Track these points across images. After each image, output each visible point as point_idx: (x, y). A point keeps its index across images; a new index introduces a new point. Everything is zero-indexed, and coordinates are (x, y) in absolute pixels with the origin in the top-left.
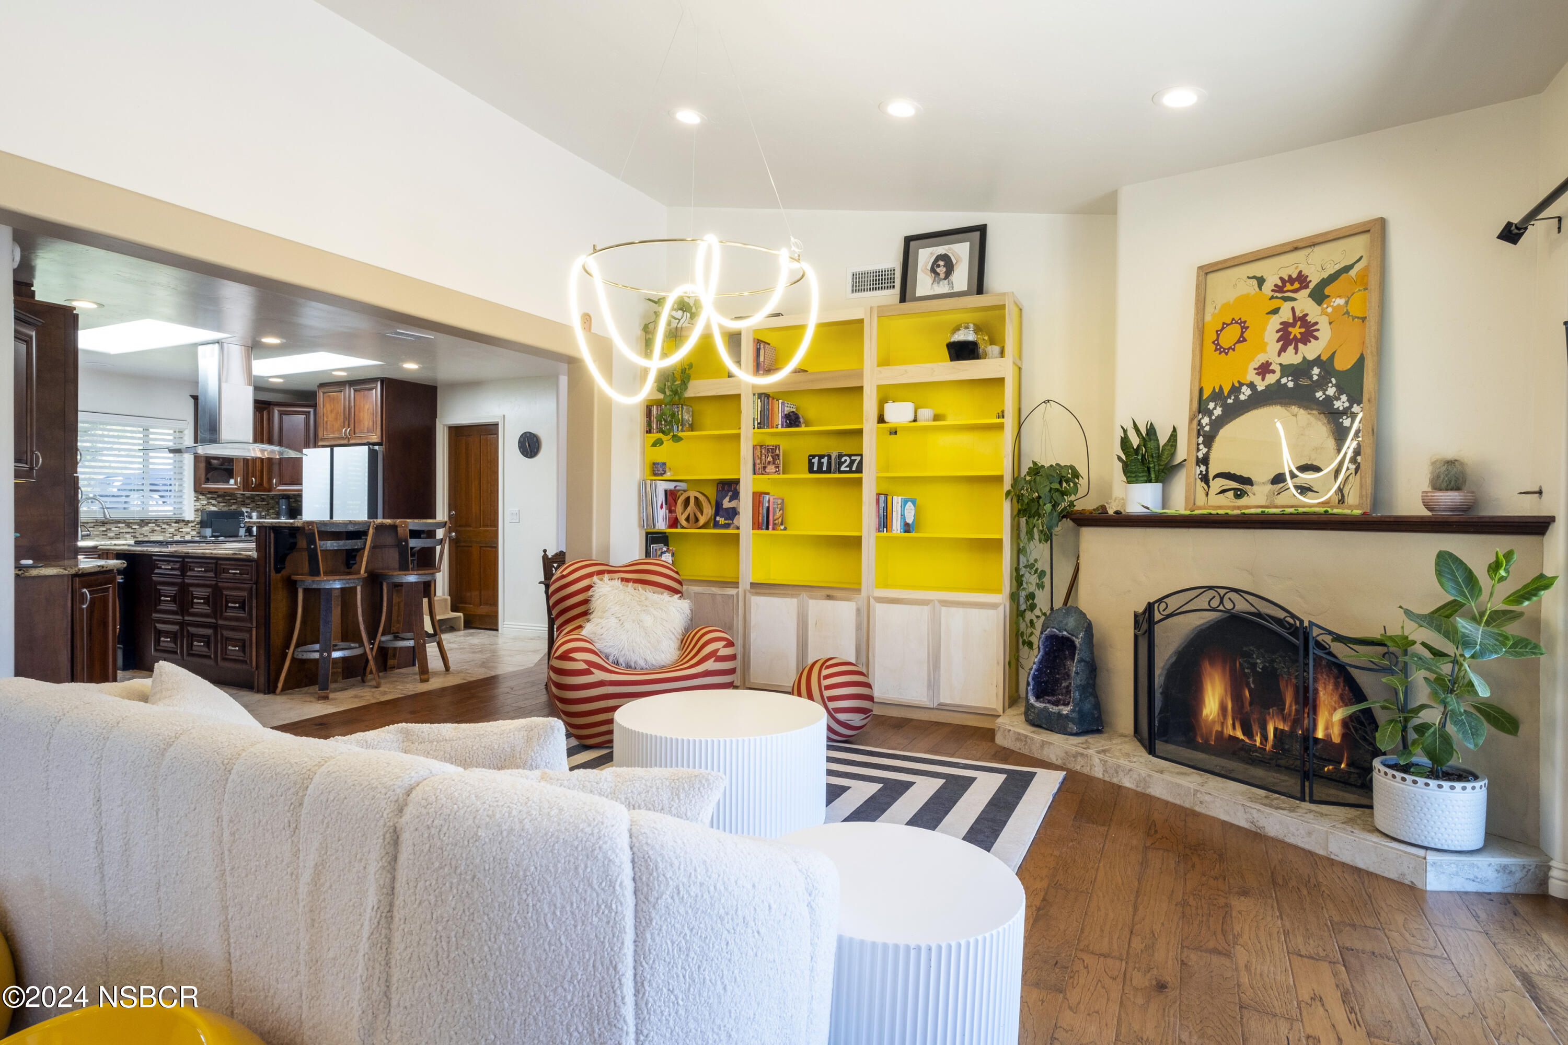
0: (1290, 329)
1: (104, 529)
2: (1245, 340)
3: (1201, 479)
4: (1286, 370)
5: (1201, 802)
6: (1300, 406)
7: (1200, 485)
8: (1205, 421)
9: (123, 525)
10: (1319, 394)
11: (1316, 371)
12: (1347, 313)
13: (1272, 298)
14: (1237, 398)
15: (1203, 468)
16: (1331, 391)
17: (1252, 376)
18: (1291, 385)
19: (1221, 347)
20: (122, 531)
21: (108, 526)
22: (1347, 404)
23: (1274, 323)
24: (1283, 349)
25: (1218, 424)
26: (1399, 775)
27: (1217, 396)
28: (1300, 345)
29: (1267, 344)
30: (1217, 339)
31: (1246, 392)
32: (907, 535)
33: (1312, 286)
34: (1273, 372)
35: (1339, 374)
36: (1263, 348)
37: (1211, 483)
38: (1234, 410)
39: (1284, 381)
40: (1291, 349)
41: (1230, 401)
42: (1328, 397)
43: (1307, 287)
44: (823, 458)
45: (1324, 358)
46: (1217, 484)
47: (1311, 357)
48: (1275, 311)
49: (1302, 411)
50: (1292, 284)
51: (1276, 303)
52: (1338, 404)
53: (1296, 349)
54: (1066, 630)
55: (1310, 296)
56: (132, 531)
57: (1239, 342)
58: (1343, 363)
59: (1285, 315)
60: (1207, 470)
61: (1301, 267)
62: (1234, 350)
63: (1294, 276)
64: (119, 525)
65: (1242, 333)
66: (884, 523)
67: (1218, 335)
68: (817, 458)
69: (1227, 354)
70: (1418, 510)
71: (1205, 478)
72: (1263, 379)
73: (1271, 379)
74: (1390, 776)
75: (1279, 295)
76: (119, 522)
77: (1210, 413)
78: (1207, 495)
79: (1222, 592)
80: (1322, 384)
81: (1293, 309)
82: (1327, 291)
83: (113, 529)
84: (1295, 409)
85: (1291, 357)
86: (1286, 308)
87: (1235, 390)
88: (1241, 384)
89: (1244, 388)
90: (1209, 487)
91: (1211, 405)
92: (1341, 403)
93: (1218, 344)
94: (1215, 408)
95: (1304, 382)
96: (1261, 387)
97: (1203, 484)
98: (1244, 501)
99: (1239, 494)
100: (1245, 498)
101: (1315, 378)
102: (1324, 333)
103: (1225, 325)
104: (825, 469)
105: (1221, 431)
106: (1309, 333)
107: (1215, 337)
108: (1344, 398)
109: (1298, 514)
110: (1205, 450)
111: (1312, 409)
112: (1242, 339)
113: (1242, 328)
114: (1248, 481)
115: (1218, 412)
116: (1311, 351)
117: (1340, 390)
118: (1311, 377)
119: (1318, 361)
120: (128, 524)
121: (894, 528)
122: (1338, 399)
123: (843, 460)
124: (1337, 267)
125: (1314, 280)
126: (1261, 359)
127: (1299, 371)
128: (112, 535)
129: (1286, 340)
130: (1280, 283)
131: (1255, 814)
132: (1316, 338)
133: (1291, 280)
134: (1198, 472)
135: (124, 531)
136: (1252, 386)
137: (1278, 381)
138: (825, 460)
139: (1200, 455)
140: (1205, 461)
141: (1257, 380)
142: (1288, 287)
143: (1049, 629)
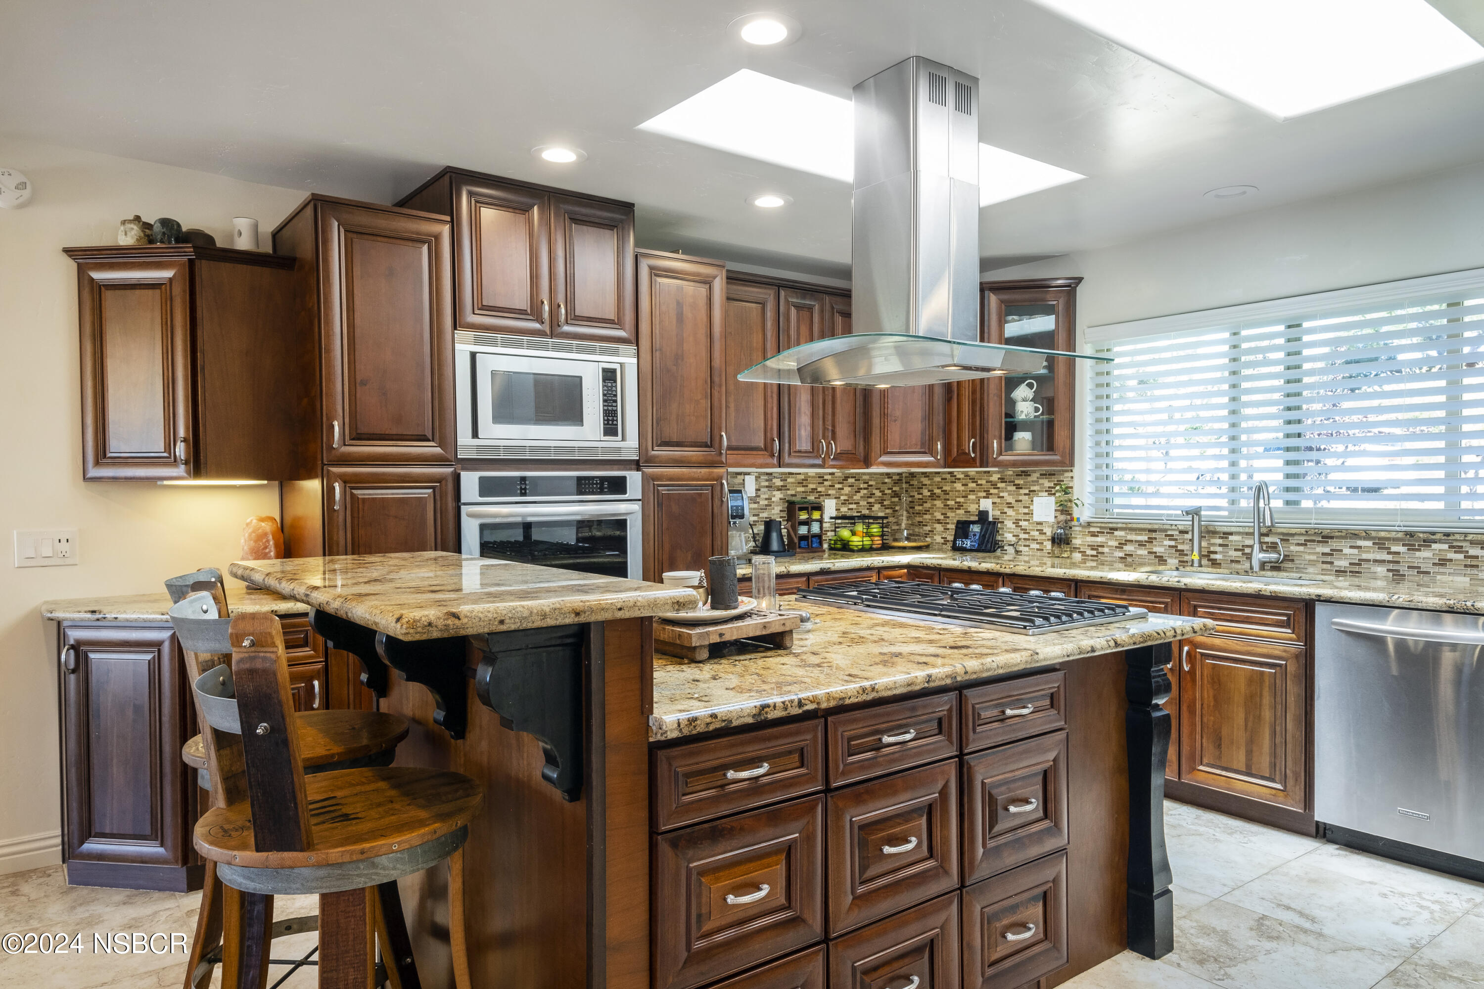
1: (1327, 550)
9: (1369, 543)
20: (1365, 556)
21: (1334, 544)
56: (1390, 557)
64: (1360, 543)
76: (1355, 535)
83: (1347, 551)
120: (1381, 543)
128: (1342, 563)
135: (1370, 556)
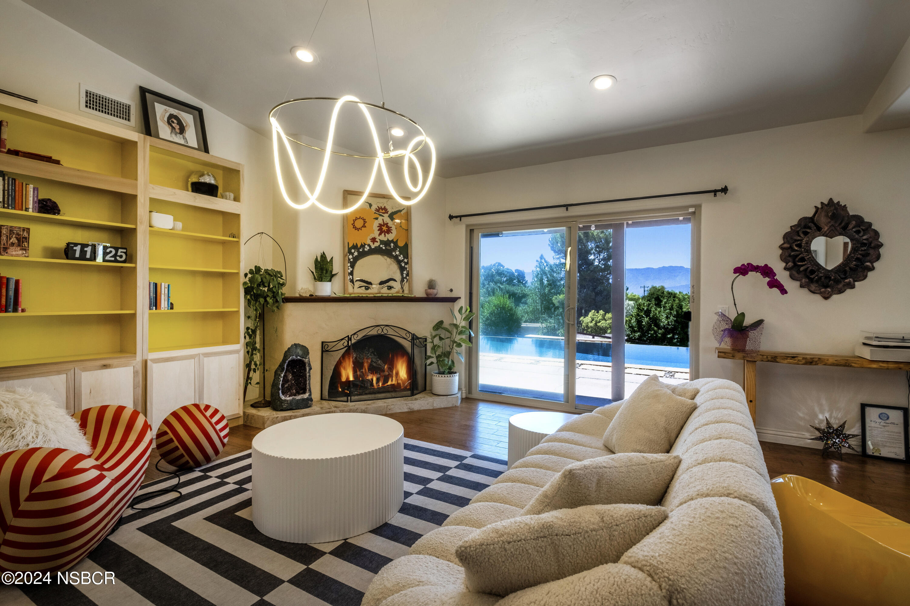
0: (383, 227)
2: (365, 227)
3: (350, 282)
4: (382, 242)
5: (390, 410)
6: (388, 257)
7: (350, 284)
8: (351, 257)
10: (394, 253)
11: (392, 245)
12: (401, 226)
13: (375, 213)
14: (363, 250)
15: (351, 277)
16: (398, 253)
17: (369, 242)
18: (384, 248)
19: (356, 227)
22: (403, 258)
23: (376, 224)
24: (380, 234)
25: (356, 259)
26: (440, 375)
27: (355, 247)
28: (386, 234)
29: (374, 230)
30: (354, 223)
31: (367, 248)
32: (172, 311)
33: (389, 213)
34: (377, 242)
35: (400, 247)
36: (373, 232)
37: (355, 283)
38: (363, 254)
39: (381, 246)
40: (383, 234)
41: (361, 250)
42: (397, 255)
43: (387, 213)
44: (87, 247)
45: (395, 240)
46: (357, 284)
47: (390, 239)
48: (377, 219)
49: (388, 258)
50: (382, 210)
51: (377, 216)
52: (400, 258)
53: (385, 235)
54: (299, 356)
55: (389, 216)
57: (363, 227)
58: (401, 244)
59: (380, 221)
60: (353, 278)
61: (385, 205)
62: (361, 229)
63: (383, 207)
65: (364, 224)
66: (155, 303)
67: (354, 222)
68: (79, 247)
69: (358, 230)
70: (423, 295)
71: (352, 281)
72: (374, 244)
73: (377, 244)
74: (438, 376)
75: (378, 213)
77: (353, 254)
78: (353, 288)
79: (382, 327)
80: (394, 250)
81: (383, 220)
82: (394, 216)
84: (386, 257)
85: (383, 238)
86: (380, 218)
87: (363, 246)
88: (365, 244)
89: (366, 246)
90: (354, 285)
91: (353, 251)
92: (401, 258)
93: (354, 226)
94: (354, 252)
95: (388, 248)
96: (373, 247)
97: (351, 284)
98: (369, 291)
99: (367, 288)
100: (369, 290)
101: (392, 247)
102: (394, 231)
103: (357, 219)
104: (88, 256)
105: (358, 262)
106: (389, 231)
107: (353, 223)
108: (402, 256)
109: (393, 296)
110: (351, 269)
111: (392, 258)
112: (364, 226)
113: (364, 222)
114: (370, 283)
115: (356, 254)
116: (390, 237)
117: (401, 253)
118: (391, 247)
119: (392, 241)
121: (162, 306)
122: (400, 256)
123: (108, 250)
124: (397, 209)
125: (390, 211)
126: (372, 236)
127: (387, 243)
129: (381, 231)
130: (378, 208)
131: (410, 405)
132: (392, 233)
133: (382, 209)
134: (349, 278)
136: (369, 245)
137: (379, 246)
138: (89, 250)
139: (349, 271)
140: (351, 273)
141: (371, 244)
142: (381, 211)
143: (291, 357)
